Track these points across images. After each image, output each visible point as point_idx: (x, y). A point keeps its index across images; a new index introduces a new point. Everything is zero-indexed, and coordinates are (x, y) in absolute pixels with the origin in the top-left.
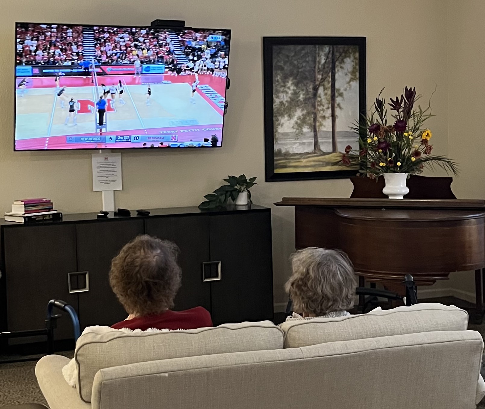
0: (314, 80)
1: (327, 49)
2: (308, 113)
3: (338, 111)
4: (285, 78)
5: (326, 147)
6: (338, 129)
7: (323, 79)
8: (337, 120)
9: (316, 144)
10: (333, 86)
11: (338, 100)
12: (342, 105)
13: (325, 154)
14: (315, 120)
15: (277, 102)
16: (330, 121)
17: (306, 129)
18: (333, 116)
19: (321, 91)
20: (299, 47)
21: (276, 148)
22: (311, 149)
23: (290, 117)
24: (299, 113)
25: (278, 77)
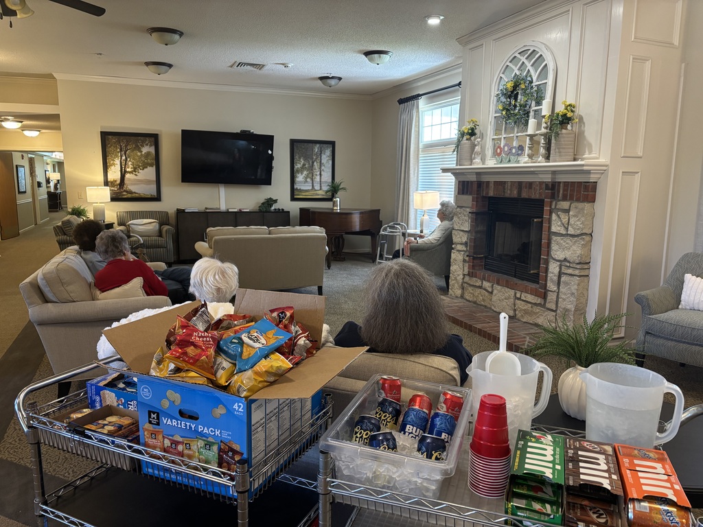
0: (312, 158)
1: (318, 145)
2: (310, 173)
3: (322, 173)
4: (300, 158)
5: (317, 187)
6: (322, 180)
7: (316, 159)
8: (322, 177)
9: (313, 186)
10: (321, 161)
11: (323, 168)
12: (325, 169)
13: (316, 190)
14: (313, 176)
15: (296, 167)
16: (319, 177)
17: (308, 180)
18: (320, 174)
19: (315, 163)
20: (306, 144)
21: (295, 187)
22: (310, 188)
23: (302, 174)
24: (305, 173)
25: (297, 157)
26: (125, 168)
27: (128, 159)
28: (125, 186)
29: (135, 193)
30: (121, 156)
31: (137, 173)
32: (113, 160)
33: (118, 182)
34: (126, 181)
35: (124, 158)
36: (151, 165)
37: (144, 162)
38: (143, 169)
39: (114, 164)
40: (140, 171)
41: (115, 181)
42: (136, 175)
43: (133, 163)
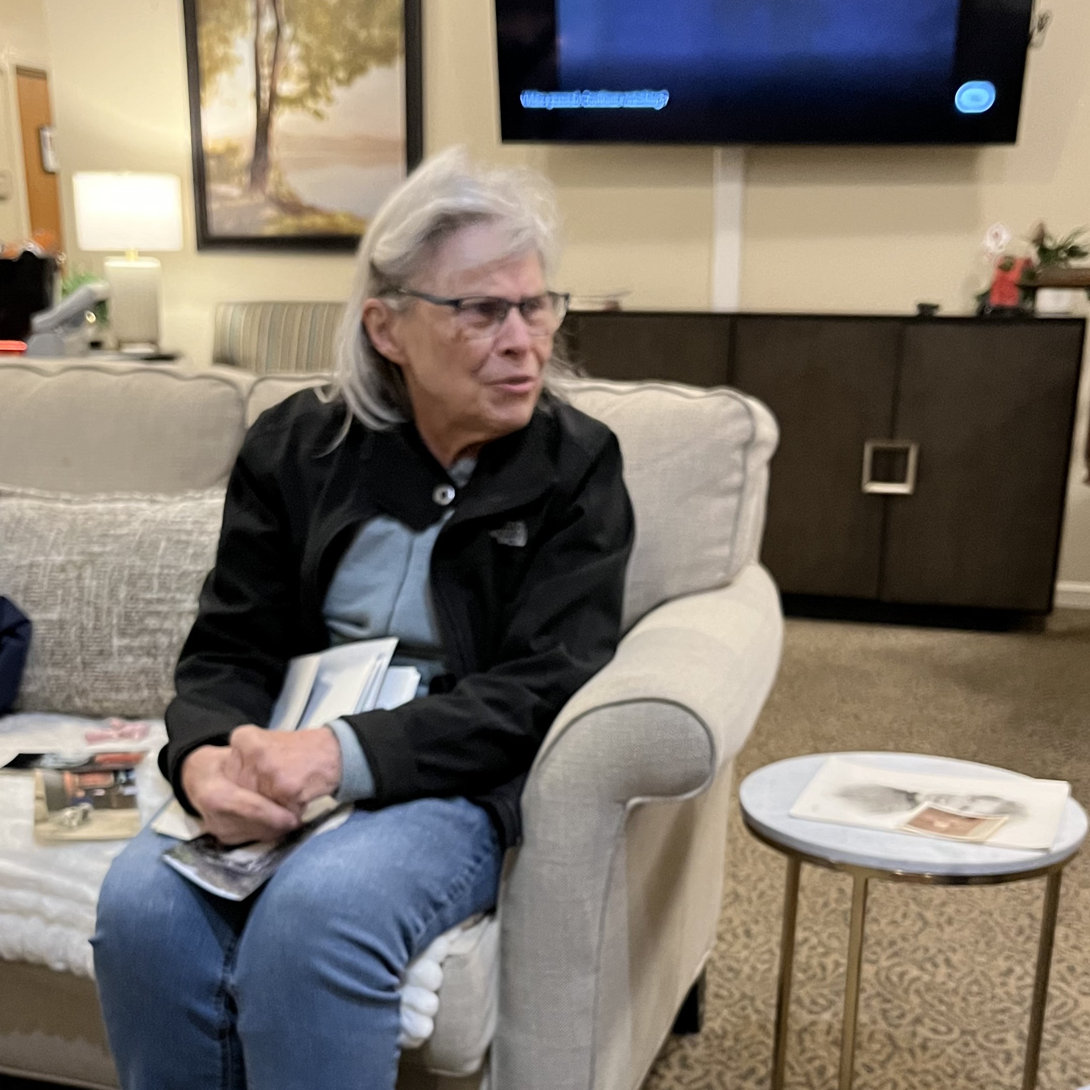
26: (273, 77)
27: (287, 31)
28: (272, 175)
29: (313, 210)
30: (258, 15)
31: (321, 105)
32: (225, 41)
33: (246, 154)
34: (277, 152)
35: (268, 23)
36: (384, 56)
37: (353, 39)
38: (348, 81)
39: (226, 61)
40: (338, 92)
41: (232, 150)
42: (318, 114)
43: (307, 47)
